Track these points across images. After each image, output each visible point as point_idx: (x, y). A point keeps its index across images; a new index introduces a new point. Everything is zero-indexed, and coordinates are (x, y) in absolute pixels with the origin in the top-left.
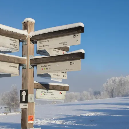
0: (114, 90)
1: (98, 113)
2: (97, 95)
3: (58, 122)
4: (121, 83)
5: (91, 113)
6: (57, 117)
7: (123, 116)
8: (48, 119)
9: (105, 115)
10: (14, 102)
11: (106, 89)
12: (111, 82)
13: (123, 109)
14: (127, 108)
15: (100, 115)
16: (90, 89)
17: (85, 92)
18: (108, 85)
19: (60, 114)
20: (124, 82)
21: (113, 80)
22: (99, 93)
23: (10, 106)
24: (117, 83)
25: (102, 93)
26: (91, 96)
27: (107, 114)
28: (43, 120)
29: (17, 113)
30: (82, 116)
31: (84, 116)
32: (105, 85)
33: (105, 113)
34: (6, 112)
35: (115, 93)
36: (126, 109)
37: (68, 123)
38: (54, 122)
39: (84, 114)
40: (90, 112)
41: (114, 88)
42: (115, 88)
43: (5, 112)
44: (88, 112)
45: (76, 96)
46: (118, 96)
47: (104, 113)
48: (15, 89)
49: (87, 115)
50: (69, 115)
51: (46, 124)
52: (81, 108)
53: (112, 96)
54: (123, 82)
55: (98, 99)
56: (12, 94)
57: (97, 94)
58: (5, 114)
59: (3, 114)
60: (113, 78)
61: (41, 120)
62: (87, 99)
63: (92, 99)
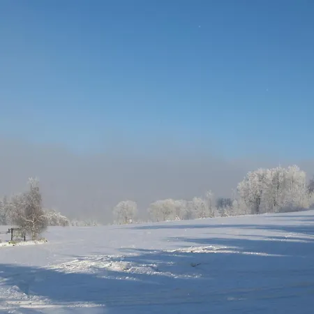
0: (262, 198)
1: (215, 248)
2: (224, 206)
3: (116, 267)
4: (278, 183)
5: (200, 248)
6: (121, 253)
7: (270, 255)
8: (98, 259)
9: (231, 252)
10: (31, 218)
11: (243, 195)
12: (256, 179)
13: (274, 240)
14: (285, 238)
15: (219, 252)
16: (210, 194)
17: (197, 201)
18: (248, 185)
19: (129, 247)
20: (284, 180)
21: (259, 175)
22: (229, 203)
23: (23, 226)
24: (268, 183)
25: (235, 203)
26: (210, 209)
27: (236, 250)
28: (87, 259)
29: (39, 243)
30: (177, 253)
31: (182, 254)
32: (241, 185)
33: (231, 247)
34: (14, 238)
35: (264, 204)
36: (282, 240)
37: (137, 268)
38: (107, 265)
39: (184, 249)
40: (199, 244)
41: (261, 192)
42: (264, 192)
43: (12, 241)
44: (195, 244)
45: (178, 209)
46: (270, 210)
47: (229, 247)
48: (35, 189)
49: (188, 251)
50: (150, 249)
51: (85, 270)
52: (183, 236)
53: (257, 210)
54: (281, 180)
55: (226, 216)
56: (29, 199)
57: (223, 204)
58: (11, 245)
59: (7, 244)
60: (261, 171)
61: (80, 260)
62: (201, 215)
63: (213, 215)
